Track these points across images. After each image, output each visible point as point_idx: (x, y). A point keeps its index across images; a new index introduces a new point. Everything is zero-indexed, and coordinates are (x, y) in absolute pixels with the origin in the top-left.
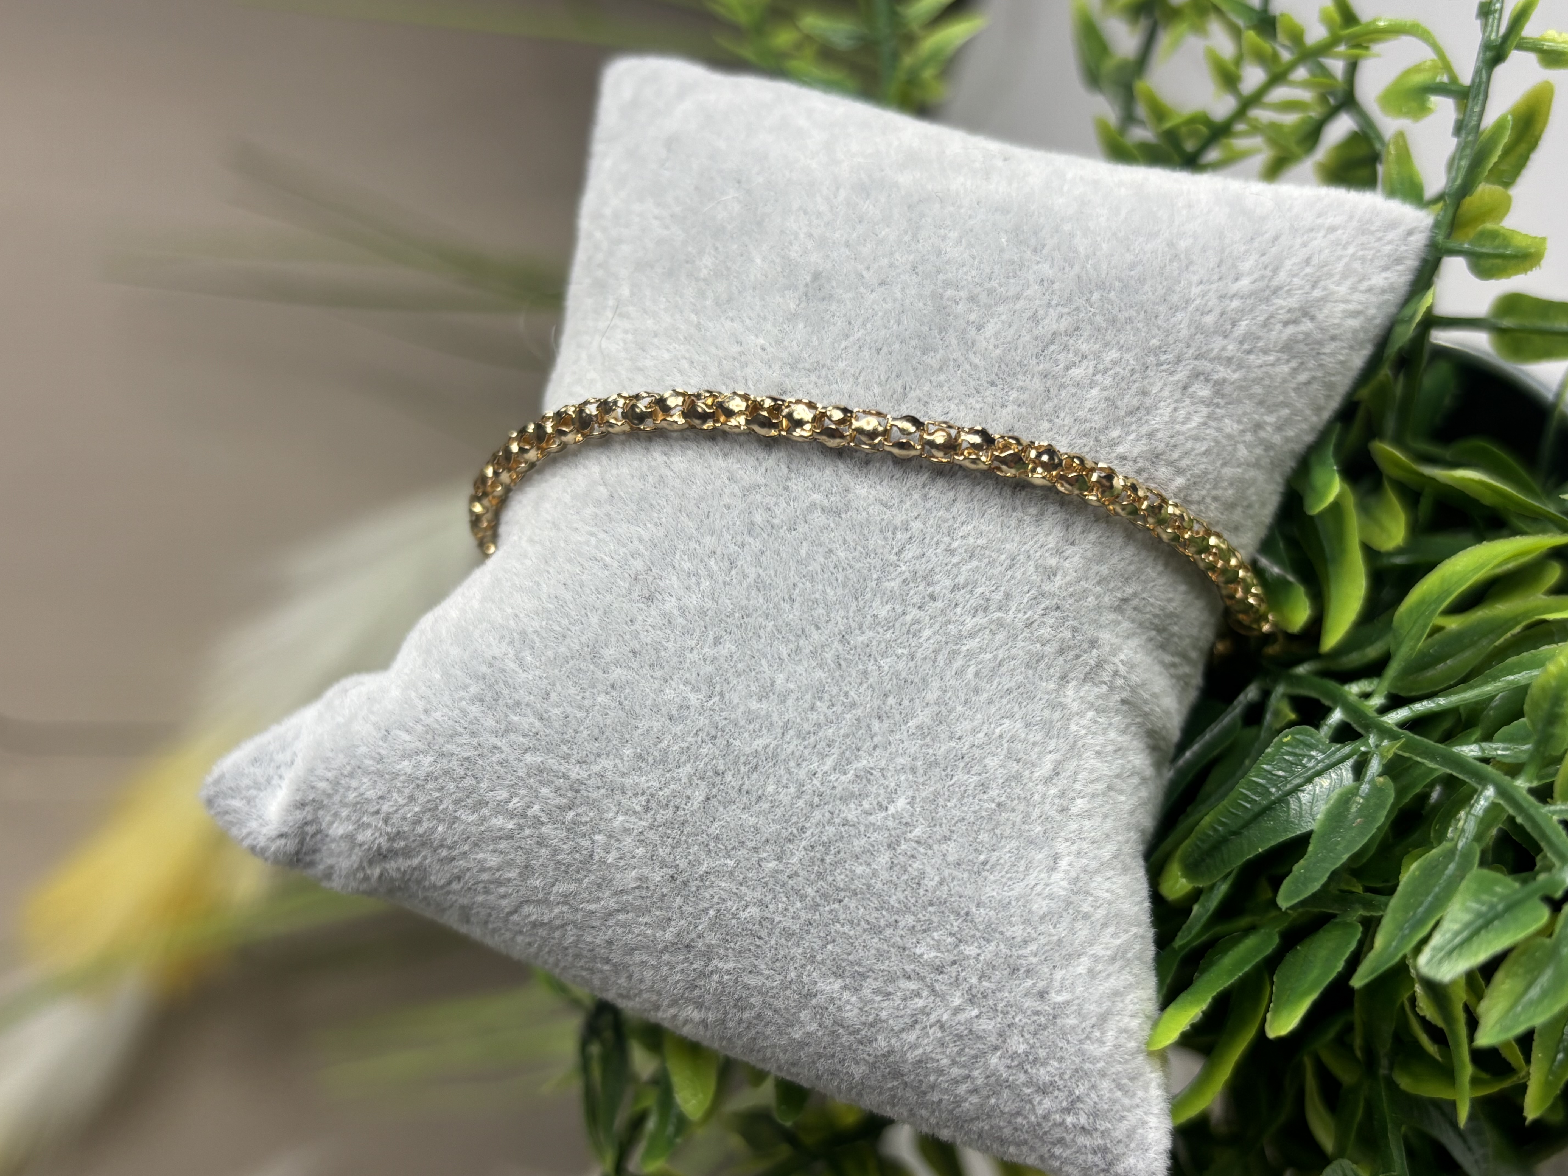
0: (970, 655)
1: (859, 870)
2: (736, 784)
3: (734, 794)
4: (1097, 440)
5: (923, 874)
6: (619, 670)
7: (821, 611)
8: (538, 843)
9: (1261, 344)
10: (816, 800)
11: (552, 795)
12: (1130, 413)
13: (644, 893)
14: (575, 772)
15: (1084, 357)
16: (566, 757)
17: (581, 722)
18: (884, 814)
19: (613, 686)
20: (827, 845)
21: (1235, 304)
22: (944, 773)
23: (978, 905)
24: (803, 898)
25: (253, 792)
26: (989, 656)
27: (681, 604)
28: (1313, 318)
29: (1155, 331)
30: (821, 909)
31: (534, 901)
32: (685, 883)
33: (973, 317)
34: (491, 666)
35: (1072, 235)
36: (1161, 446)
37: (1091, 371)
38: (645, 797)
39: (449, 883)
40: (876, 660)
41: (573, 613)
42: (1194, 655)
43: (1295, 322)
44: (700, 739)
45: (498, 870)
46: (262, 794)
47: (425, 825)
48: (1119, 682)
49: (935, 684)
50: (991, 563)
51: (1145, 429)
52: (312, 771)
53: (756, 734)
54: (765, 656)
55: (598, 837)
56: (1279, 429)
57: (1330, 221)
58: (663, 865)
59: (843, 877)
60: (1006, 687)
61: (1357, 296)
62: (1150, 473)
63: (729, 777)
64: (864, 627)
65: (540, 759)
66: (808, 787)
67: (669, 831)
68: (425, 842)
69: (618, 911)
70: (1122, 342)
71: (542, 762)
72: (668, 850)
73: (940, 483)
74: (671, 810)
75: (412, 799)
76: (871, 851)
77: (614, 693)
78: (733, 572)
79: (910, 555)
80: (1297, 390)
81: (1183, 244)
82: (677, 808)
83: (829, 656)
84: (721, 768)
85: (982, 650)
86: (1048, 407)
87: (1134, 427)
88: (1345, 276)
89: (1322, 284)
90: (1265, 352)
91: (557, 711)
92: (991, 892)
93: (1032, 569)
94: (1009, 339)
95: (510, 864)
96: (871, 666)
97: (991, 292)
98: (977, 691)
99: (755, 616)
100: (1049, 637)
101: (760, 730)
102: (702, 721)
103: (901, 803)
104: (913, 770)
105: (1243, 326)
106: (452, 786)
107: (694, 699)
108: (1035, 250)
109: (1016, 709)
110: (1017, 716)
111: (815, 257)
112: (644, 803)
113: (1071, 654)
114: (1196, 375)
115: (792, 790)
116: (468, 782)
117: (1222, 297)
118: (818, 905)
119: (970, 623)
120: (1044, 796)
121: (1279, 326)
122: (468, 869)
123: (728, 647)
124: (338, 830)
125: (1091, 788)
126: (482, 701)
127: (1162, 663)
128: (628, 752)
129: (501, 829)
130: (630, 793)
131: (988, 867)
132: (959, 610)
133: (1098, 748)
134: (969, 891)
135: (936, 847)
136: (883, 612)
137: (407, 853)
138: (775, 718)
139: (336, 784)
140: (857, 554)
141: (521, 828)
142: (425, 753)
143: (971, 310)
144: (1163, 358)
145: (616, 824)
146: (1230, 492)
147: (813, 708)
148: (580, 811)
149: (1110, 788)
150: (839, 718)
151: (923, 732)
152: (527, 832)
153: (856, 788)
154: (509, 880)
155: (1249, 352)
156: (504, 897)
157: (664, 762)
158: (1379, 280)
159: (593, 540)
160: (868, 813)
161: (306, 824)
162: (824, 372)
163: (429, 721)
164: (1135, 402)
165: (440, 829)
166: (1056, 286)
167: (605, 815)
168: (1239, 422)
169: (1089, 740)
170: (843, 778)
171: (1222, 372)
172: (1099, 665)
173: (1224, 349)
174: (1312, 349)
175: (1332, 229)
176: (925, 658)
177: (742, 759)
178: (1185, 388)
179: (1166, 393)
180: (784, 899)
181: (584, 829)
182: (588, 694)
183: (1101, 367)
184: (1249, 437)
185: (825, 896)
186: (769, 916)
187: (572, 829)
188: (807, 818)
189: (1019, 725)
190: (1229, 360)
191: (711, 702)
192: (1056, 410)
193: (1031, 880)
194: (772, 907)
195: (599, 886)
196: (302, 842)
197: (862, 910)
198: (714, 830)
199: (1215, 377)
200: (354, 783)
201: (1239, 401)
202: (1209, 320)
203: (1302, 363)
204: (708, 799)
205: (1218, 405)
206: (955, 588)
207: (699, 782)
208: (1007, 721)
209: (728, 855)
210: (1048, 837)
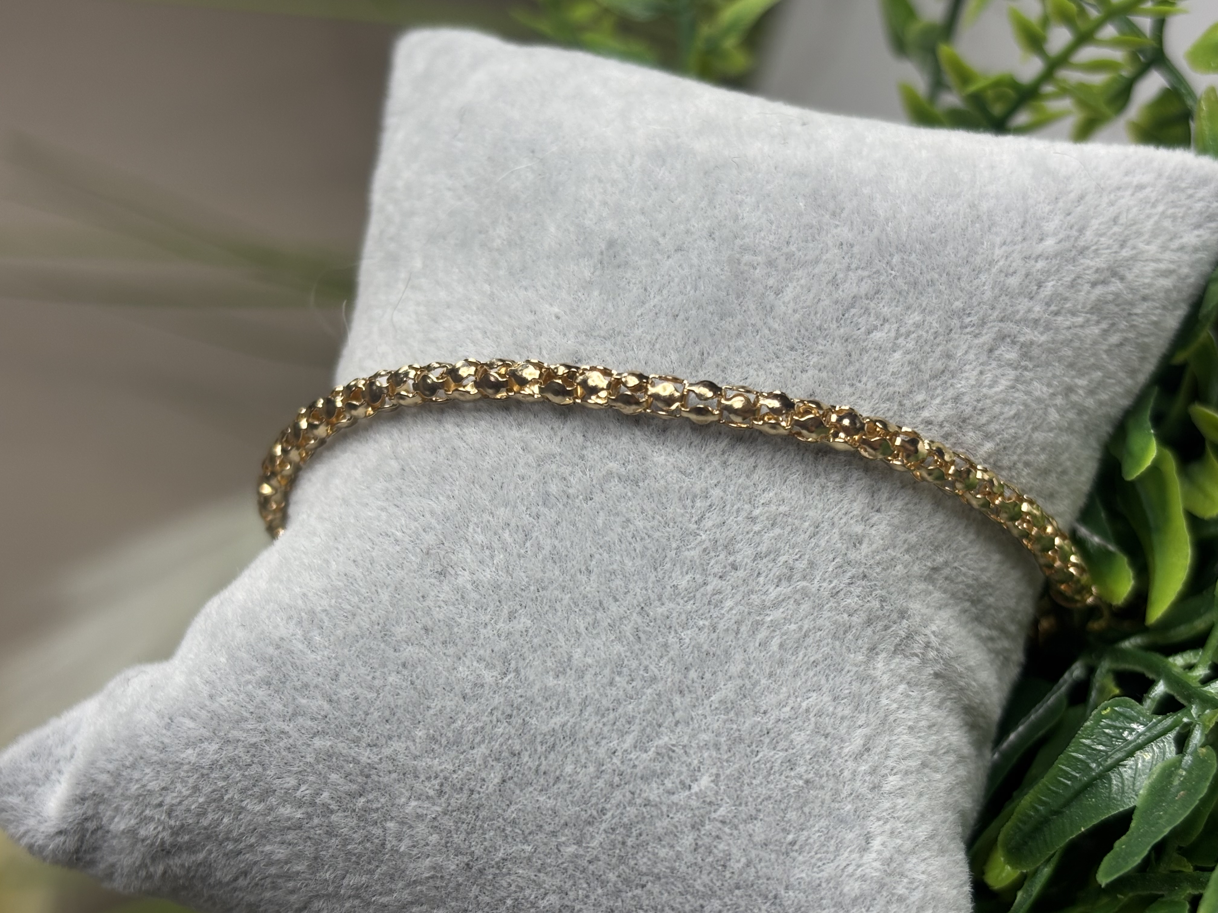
0: (774, 626)
1: (663, 853)
2: (533, 765)
3: (531, 776)
4: (901, 404)
5: (728, 856)
6: (410, 648)
7: (618, 582)
8: (327, 832)
9: (1068, 305)
10: (617, 779)
11: (341, 781)
12: (934, 377)
13: (439, 883)
14: (366, 756)
15: (886, 320)
16: (356, 741)
17: (371, 703)
18: (687, 793)
19: (404, 665)
20: (628, 827)
21: (1040, 264)
22: (748, 750)
23: (787, 888)
24: (604, 884)
25: (31, 788)
26: (793, 627)
27: (475, 579)
28: (1122, 279)
29: (958, 293)
30: (623, 895)
31: (324, 895)
32: (481, 871)
33: (771, 282)
34: (278, 647)
35: (872, 198)
36: (968, 410)
37: (893, 334)
38: (438, 781)
39: (236, 879)
40: (676, 632)
41: (363, 591)
42: (1012, 628)
43: (1104, 282)
44: (494, 719)
45: (286, 863)
46: (40, 790)
47: (210, 816)
48: (932, 654)
49: (739, 656)
50: (794, 530)
51: (950, 393)
52: (92, 763)
53: (553, 712)
54: (561, 629)
55: (390, 825)
56: (1091, 392)
57: (1136, 179)
58: (458, 852)
59: (645, 860)
60: (812, 659)
61: (1168, 255)
62: (958, 438)
63: (525, 758)
64: (664, 599)
65: (329, 743)
66: (607, 767)
67: (464, 816)
68: (210, 834)
69: (412, 903)
70: (924, 305)
71: (331, 747)
72: (463, 836)
73: (740, 450)
74: (466, 792)
75: (196, 789)
76: (674, 833)
77: (405, 672)
78: (528, 544)
79: (710, 523)
80: (1108, 352)
81: (984, 206)
82: (472, 791)
83: (628, 629)
84: (517, 748)
85: (787, 620)
86: (850, 371)
87: (939, 391)
88: (1154, 235)
89: (1130, 243)
90: (1073, 313)
91: (347, 692)
92: (800, 873)
93: (837, 537)
94: (808, 303)
95: (299, 856)
96: (672, 639)
97: (789, 257)
98: (781, 663)
99: (551, 588)
100: (856, 607)
101: (557, 708)
102: (497, 700)
103: (705, 781)
104: (717, 747)
105: (1049, 288)
106: (238, 775)
107: (489, 676)
108: (834, 214)
109: (823, 681)
110: (824, 689)
111: (610, 225)
112: (437, 787)
113: (880, 625)
114: (1002, 337)
115: (591, 769)
116: (256, 769)
117: (1026, 258)
118: (620, 891)
119: (774, 592)
120: (854, 773)
121: (1087, 287)
122: (255, 863)
123: (523, 621)
124: (120, 825)
125: (903, 766)
126: (269, 684)
127: (979, 637)
128: (420, 733)
129: (289, 819)
130: (422, 777)
131: (796, 847)
132: (761, 579)
133: (910, 723)
134: (778, 873)
135: (741, 827)
136: (683, 583)
137: (192, 847)
138: (573, 694)
139: (117, 776)
140: (656, 523)
141: (310, 817)
142: (210, 740)
143: (769, 275)
144: (967, 320)
145: (409, 810)
146: (1043, 457)
147: (611, 683)
148: (371, 797)
149: (924, 765)
150: (639, 693)
151: (727, 706)
152: (316, 821)
153: (658, 766)
154: (298, 873)
155: (1057, 313)
156: (292, 892)
157: (457, 743)
158: (1191, 238)
159: (384, 515)
160: (671, 793)
161: (86, 819)
162: (619, 339)
163: (215, 706)
164: (939, 365)
165: (225, 820)
166: (856, 250)
167: (397, 801)
168: (1049, 385)
169: (900, 714)
170: (644, 756)
171: (1028, 335)
172: (909, 637)
173: (1030, 310)
174: (1123, 310)
175: (1140, 187)
176: (727, 630)
177: (539, 739)
178: (991, 351)
179: (971, 356)
180: (585, 886)
181: (375, 816)
182: (378, 674)
183: (903, 330)
184: (1059, 401)
185: (627, 881)
186: (569, 904)
187: (363, 815)
188: (607, 799)
189: (827, 698)
190: (1036, 321)
191: (506, 680)
192: (858, 375)
193: (842, 860)
194: (572, 895)
195: (392, 877)
196: (82, 840)
197: (666, 895)
198: (511, 813)
199: (1022, 339)
200: (136, 775)
201: (1048, 364)
202: (1013, 282)
203: (1113, 325)
204: (504, 781)
205: (1026, 368)
206: (758, 556)
207: (494, 763)
208: (814, 695)
209: (526, 841)
210: (860, 816)
